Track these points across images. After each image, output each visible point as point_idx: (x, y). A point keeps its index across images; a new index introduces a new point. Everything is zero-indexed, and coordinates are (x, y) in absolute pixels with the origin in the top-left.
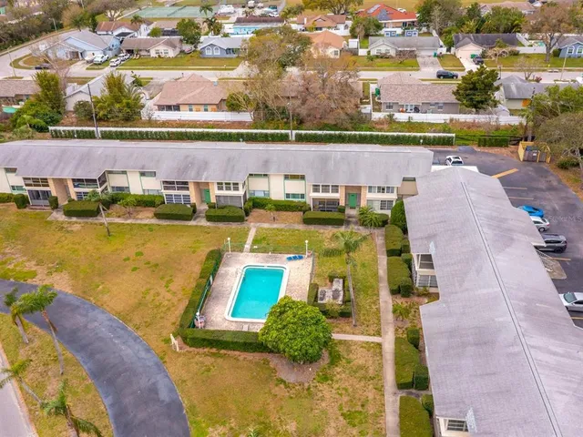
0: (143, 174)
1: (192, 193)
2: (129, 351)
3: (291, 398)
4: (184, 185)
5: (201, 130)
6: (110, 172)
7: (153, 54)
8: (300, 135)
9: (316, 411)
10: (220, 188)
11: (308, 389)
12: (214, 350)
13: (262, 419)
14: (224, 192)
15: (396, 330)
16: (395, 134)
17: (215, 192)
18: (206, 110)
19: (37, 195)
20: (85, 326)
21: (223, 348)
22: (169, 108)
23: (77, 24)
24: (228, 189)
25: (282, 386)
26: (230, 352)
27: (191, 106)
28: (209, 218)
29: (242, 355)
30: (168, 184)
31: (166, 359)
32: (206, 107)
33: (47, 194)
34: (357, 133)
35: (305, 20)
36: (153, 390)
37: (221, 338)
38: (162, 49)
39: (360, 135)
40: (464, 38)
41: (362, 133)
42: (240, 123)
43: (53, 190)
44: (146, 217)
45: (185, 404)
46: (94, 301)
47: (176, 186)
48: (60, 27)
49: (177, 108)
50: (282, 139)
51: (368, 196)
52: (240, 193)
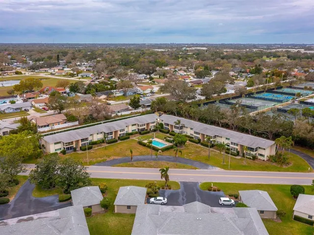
0: (98, 134)
1: (113, 135)
10: (120, 132)
32: (59, 123)
43: (74, 145)
47: (110, 134)
49: (48, 126)
50: (101, 123)
51: (151, 125)
52: (125, 132)
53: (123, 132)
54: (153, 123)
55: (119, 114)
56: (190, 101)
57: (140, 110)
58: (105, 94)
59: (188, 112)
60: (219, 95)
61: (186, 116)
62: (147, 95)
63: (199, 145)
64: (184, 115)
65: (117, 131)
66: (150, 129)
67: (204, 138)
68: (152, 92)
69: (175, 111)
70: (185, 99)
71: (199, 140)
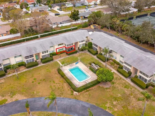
0: (15, 57)
1: (35, 58)
2: (65, 102)
3: (112, 90)
4: (32, 56)
5: (10, 41)
8: (42, 35)
9: (120, 90)
10: (43, 53)
11: (113, 87)
12: (86, 90)
13: (113, 97)
14: (44, 54)
15: (113, 68)
16: (65, 29)
17: (42, 55)
18: (3, 36)
20: (44, 104)
21: (88, 89)
24: (45, 53)
25: (108, 89)
26: (89, 89)
28: (44, 63)
29: (93, 88)
31: (77, 98)
34: (56, 31)
35: (3, 5)
36: (84, 106)
37: (87, 86)
39: (57, 32)
40: (53, 5)
41: (57, 31)
42: (17, 37)
44: (23, 70)
45: (94, 104)
46: (38, 97)
47: (29, 57)
50: (37, 38)
51: (79, 44)
52: (49, 53)
53: (47, 54)
54: (82, 41)
55: (60, 25)
56: (125, 13)
57: (79, 22)
58: (58, 6)
59: (121, 28)
60: (149, 8)
61: (118, 30)
62: (91, 6)
63: (128, 81)
64: (116, 30)
65: (39, 53)
66: (79, 48)
67: (136, 73)
68: (95, 4)
69: (108, 25)
70: (120, 12)
71: (130, 73)
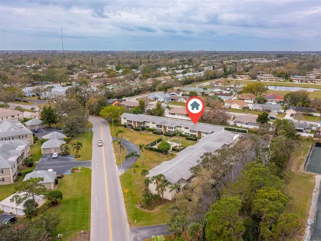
0: (153, 123)
1: (162, 129)
4: (161, 127)
6: (146, 122)
7: (179, 101)
14: (170, 130)
17: (168, 129)
19: (129, 125)
22: (172, 114)
23: (160, 90)
27: (178, 114)
28: (165, 135)
30: (158, 126)
32: (182, 115)
33: (131, 125)
38: (182, 100)
43: (132, 124)
44: (151, 133)
48: (154, 90)
49: (174, 114)
52: (173, 130)
